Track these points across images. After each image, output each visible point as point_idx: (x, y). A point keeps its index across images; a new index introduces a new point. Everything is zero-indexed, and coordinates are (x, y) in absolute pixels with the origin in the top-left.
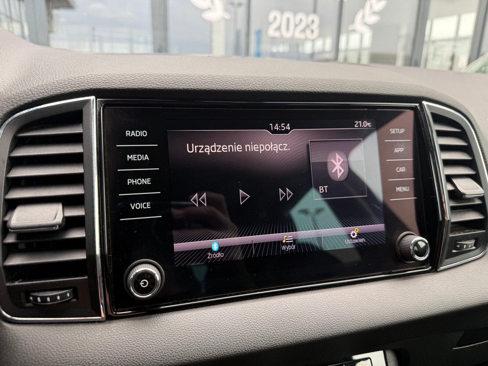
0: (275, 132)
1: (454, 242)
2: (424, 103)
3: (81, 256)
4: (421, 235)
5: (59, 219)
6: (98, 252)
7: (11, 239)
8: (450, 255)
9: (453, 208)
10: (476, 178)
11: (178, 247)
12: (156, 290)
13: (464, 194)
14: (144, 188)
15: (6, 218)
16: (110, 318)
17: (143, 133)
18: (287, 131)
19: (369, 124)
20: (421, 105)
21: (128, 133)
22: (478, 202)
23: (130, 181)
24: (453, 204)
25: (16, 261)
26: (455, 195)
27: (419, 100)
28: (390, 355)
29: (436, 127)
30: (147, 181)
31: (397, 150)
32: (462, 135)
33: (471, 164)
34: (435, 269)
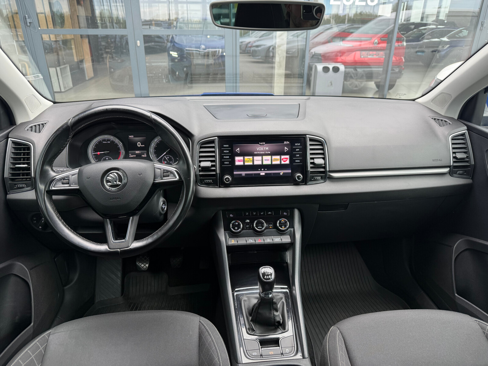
0: (261, 145)
1: (312, 177)
2: (307, 136)
3: (214, 173)
5: (210, 165)
6: (218, 172)
7: (200, 169)
8: (311, 181)
10: (324, 158)
11: (235, 173)
12: (230, 181)
13: (316, 163)
14: (227, 159)
15: (200, 164)
16: (220, 187)
17: (227, 146)
18: (264, 145)
19: (289, 142)
21: (224, 146)
22: (324, 166)
23: (224, 157)
24: (312, 166)
25: (201, 173)
26: (313, 163)
27: (306, 135)
29: (310, 143)
30: (228, 157)
31: (297, 150)
32: (322, 145)
33: (322, 154)
34: (306, 184)
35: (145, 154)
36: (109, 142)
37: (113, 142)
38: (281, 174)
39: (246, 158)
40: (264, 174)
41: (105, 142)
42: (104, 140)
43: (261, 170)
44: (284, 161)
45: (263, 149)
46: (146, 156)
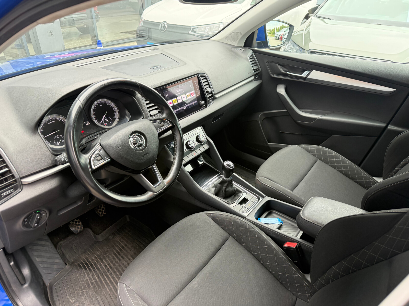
0: (178, 88)
1: (209, 101)
2: (199, 74)
4: (203, 101)
5: (157, 112)
8: (208, 104)
9: (207, 94)
10: (210, 87)
15: (150, 114)
18: (179, 87)
19: (191, 81)
20: (198, 75)
22: (211, 92)
26: (207, 92)
27: (198, 74)
28: (201, 127)
29: (202, 78)
31: (196, 85)
32: (206, 78)
33: (208, 84)
34: (206, 107)
35: (88, 122)
36: (54, 122)
37: (57, 121)
38: (193, 105)
39: (173, 100)
40: (185, 108)
41: (50, 123)
42: (49, 121)
43: (183, 106)
44: (193, 95)
45: (180, 90)
46: (89, 124)
